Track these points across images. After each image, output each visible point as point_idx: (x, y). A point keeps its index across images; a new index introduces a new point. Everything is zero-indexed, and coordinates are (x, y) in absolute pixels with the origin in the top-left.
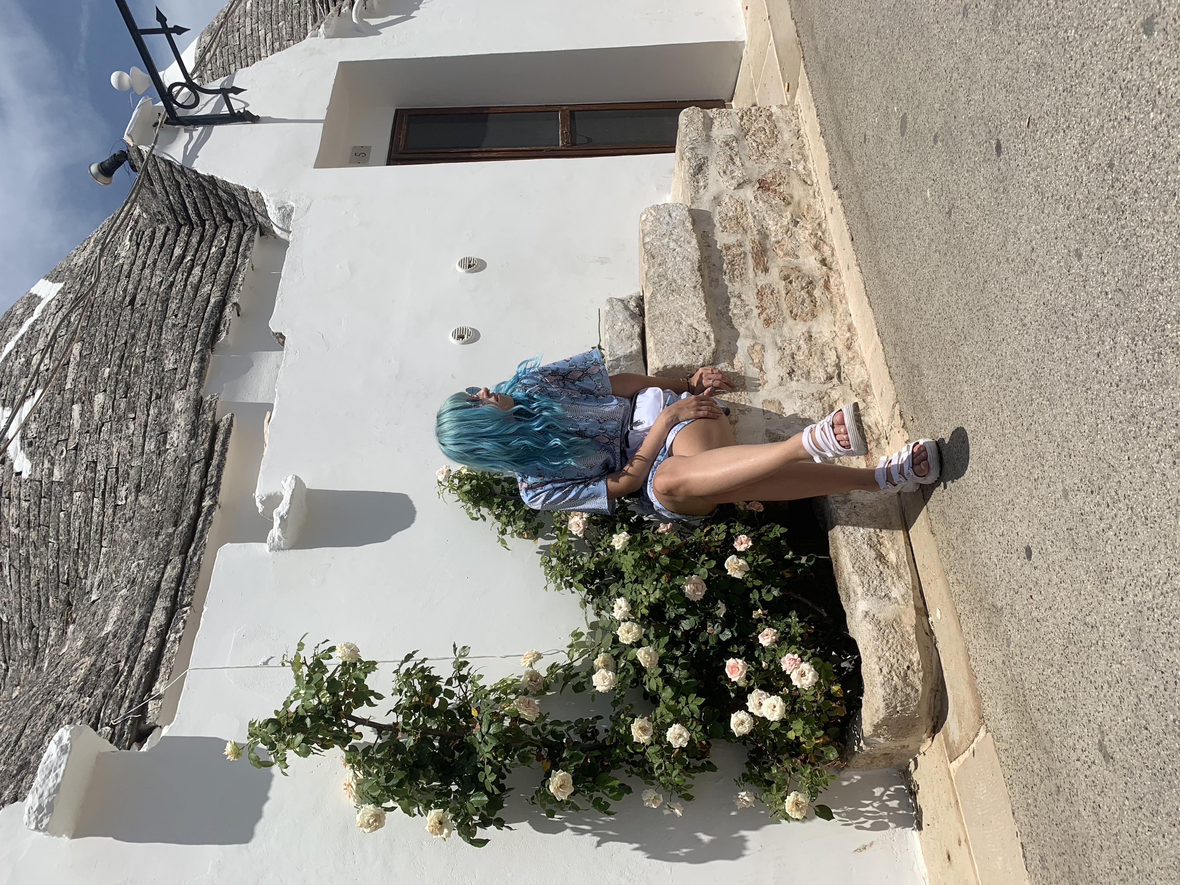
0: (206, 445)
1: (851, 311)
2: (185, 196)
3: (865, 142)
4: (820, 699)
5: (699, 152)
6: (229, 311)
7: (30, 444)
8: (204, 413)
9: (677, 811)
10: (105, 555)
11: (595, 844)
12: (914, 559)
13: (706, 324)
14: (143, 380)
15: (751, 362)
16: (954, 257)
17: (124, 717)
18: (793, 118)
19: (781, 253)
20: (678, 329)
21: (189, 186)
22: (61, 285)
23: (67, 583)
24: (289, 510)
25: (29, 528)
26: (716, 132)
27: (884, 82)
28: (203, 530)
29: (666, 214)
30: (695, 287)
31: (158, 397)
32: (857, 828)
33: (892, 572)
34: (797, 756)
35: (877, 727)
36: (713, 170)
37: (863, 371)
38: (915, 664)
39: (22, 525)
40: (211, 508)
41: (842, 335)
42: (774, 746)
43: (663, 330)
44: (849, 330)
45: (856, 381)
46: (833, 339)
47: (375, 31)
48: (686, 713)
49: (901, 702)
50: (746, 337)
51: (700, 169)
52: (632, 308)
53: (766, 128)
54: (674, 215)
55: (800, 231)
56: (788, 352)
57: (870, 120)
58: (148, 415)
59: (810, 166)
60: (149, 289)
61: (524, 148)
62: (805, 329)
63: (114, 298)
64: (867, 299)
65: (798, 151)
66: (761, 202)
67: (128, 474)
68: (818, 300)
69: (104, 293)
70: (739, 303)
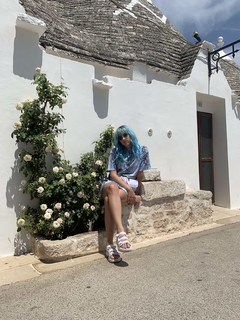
0: (121, 62)
1: (156, 238)
2: (189, 57)
3: (202, 242)
4: (50, 229)
5: (200, 197)
6: (157, 68)
7: (122, 15)
8: (130, 62)
9: (20, 189)
10: (92, 35)
11: (12, 167)
12: (88, 255)
13: (153, 198)
14: (139, 45)
15: (142, 210)
16: (170, 267)
17: (48, 40)
18: (209, 222)
19: (172, 219)
20: (151, 191)
21: (192, 58)
22: (165, 23)
23: (84, 25)
24: (103, 85)
25: (100, 14)
26: (205, 201)
27: (218, 248)
28: (98, 61)
29: (183, 188)
30: (163, 195)
31: (134, 49)
32: (15, 238)
33: (84, 249)
34: (35, 222)
35: (42, 244)
36: (195, 200)
37: (139, 241)
38: (59, 255)
39: (100, 13)
40: (104, 64)
41: (150, 235)
42: (37, 216)
43: (151, 186)
44: (151, 237)
45: (137, 239)
46: (148, 233)
47: (233, 108)
48: (47, 192)
49: (49, 251)
50: (149, 209)
51: (195, 197)
52: (157, 178)
53: (206, 215)
54: (183, 189)
55: (178, 224)
56: (145, 220)
57: (208, 244)
58: (130, 47)
59: (196, 227)
60: (164, 47)
61: (201, 149)
62: (151, 225)
63: (161, 38)
64: (159, 242)
65: (200, 224)
66: (186, 213)
67: (114, 41)
68: (159, 229)
69: (163, 35)
70: (159, 207)
